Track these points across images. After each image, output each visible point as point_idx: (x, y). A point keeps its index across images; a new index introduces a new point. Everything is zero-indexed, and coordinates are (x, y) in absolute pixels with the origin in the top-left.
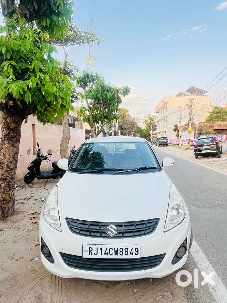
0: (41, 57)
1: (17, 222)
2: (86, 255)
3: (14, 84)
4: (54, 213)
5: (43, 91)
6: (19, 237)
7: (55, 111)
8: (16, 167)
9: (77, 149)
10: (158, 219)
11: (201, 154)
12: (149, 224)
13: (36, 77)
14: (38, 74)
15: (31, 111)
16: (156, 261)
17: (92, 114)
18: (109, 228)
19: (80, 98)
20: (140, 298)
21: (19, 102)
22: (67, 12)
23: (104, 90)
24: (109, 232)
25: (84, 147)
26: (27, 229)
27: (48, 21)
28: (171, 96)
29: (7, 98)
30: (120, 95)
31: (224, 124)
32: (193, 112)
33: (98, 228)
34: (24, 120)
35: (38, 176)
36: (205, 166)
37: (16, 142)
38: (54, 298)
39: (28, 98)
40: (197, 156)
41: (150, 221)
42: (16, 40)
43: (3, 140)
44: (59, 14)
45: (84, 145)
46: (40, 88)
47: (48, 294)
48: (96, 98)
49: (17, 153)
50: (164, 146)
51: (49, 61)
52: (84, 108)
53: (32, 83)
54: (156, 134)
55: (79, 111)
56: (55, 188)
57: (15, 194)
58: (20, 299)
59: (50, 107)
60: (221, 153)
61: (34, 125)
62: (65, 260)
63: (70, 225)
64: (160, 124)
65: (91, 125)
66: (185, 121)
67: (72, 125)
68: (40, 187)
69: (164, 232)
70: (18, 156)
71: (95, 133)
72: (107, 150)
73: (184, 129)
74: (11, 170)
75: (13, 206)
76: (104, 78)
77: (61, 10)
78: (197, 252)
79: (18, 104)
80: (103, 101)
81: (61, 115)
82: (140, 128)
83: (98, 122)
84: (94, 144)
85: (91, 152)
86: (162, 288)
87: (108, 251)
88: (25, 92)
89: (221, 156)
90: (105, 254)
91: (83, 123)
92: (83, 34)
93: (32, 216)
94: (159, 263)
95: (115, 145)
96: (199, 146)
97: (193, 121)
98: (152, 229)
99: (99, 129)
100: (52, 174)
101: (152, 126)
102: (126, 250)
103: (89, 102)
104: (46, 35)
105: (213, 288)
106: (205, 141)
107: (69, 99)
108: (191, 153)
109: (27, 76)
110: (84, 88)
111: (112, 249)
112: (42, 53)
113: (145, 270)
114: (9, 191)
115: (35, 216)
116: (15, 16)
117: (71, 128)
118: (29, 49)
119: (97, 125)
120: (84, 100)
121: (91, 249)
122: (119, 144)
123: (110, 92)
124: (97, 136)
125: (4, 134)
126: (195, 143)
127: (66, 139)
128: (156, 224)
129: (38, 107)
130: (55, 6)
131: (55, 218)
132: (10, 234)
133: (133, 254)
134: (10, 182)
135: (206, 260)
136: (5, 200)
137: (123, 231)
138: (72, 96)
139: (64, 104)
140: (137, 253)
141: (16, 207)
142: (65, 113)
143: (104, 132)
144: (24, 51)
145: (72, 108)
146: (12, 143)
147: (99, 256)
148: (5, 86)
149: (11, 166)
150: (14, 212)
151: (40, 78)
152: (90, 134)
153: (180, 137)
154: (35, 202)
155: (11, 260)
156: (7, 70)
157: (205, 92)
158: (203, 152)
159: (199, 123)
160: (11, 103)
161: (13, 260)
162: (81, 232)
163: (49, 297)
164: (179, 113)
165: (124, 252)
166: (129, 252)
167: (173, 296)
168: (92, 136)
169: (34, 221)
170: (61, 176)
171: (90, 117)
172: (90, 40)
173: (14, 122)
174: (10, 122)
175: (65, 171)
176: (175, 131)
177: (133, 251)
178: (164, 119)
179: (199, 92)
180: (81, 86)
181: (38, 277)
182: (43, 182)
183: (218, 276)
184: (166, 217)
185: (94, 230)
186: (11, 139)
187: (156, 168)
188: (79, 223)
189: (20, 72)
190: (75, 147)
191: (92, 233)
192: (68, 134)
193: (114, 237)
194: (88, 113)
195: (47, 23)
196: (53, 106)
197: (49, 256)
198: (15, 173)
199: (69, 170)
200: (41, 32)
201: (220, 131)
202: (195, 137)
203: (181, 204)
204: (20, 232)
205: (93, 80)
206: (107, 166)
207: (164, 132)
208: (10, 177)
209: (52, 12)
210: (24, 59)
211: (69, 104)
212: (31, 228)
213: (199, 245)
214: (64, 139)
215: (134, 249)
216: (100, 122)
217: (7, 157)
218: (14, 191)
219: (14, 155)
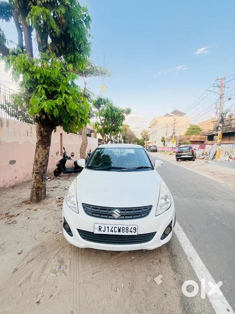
0: (67, 83)
1: (47, 204)
2: (97, 232)
3: (46, 102)
4: (74, 199)
5: (67, 108)
6: (49, 215)
7: (76, 123)
8: (47, 165)
9: (92, 152)
10: (152, 206)
11: (181, 159)
12: (145, 210)
13: (62, 97)
14: (64, 95)
15: (58, 123)
16: (148, 237)
17: (103, 128)
18: (114, 212)
19: (95, 115)
20: (136, 264)
21: (49, 116)
22: (86, 50)
23: (113, 111)
24: (114, 215)
25: (97, 151)
26: (55, 209)
27: (72, 56)
28: (160, 116)
29: (41, 113)
30: (124, 114)
31: (197, 137)
32: (176, 128)
33: (106, 211)
34: (54, 130)
35: (64, 171)
36: (183, 167)
37: (47, 146)
38: (72, 262)
39: (56, 113)
40: (178, 160)
41: (145, 208)
42: (48, 69)
43: (38, 144)
44: (80, 52)
45: (97, 149)
46: (66, 106)
47: (68, 259)
48: (106, 116)
49: (48, 154)
50: (154, 152)
51: (72, 86)
52: (98, 123)
53: (59, 101)
54: (149, 143)
55: (94, 125)
56: (75, 180)
57: (46, 184)
58: (47, 262)
59: (72, 120)
60: (195, 158)
61: (61, 134)
62: (81, 235)
63: (85, 209)
64: (152, 136)
65: (103, 136)
66: (170, 135)
67: (89, 135)
68: (65, 179)
69: (156, 216)
70: (49, 156)
71: (106, 141)
72: (114, 154)
73: (169, 140)
74: (43, 166)
75: (45, 192)
76: (112, 101)
77: (82, 48)
78: (178, 230)
79: (49, 118)
80: (111, 118)
81: (81, 126)
82: (138, 139)
83: (107, 134)
84: (105, 149)
85: (102, 155)
86: (152, 256)
87: (113, 229)
88: (54, 108)
89: (195, 160)
90: (111, 231)
91: (97, 134)
92: (98, 69)
93: (58, 200)
94: (151, 238)
95: (120, 150)
96: (179, 152)
97: (175, 135)
98: (146, 213)
99: (108, 138)
100: (74, 169)
101: (146, 138)
102: (127, 229)
103: (102, 119)
104: (71, 66)
105: (191, 258)
106: (184, 149)
107: (87, 115)
108: (174, 157)
109: (56, 97)
110: (98, 108)
111: (116, 228)
112: (67, 79)
113: (140, 243)
114: (42, 181)
115: (61, 200)
116: (47, 51)
117: (88, 137)
118: (58, 76)
119: (107, 135)
120: (98, 117)
121: (100, 228)
122: (122, 149)
123: (117, 112)
124: (107, 143)
125: (38, 140)
126: (176, 150)
127: (84, 145)
128: (150, 209)
129: (64, 120)
130: (78, 45)
131: (74, 202)
132: (42, 213)
133: (132, 232)
134: (43, 175)
135: (185, 236)
136: (39, 188)
137: (125, 215)
138: (90, 114)
139: (83, 118)
140: (135, 231)
141: (47, 193)
142: (84, 125)
143: (112, 141)
144: (54, 78)
145: (89, 122)
146: (45, 146)
147: (106, 233)
148: (39, 103)
149: (44, 164)
150: (45, 197)
151: (65, 98)
152: (102, 142)
153: (166, 146)
154: (61, 190)
155: (42, 232)
156: (40, 92)
157: (185, 114)
158: (182, 157)
159: (180, 136)
160: (44, 117)
161: (43, 233)
162: (93, 214)
163: (69, 260)
164: (166, 128)
165: (125, 230)
166: (129, 230)
167: (161, 263)
168: (103, 143)
169: (60, 203)
170: (80, 171)
171: (102, 130)
172: (103, 73)
173: (46, 131)
174: (43, 131)
175: (83, 168)
176: (163, 141)
177: (132, 230)
178: (155, 132)
179: (180, 114)
180: (96, 107)
181: (61, 246)
182: (67, 175)
183: (195, 249)
184: (157, 205)
185: (103, 213)
186: (44, 143)
187: (150, 168)
188: (92, 208)
189: (51, 94)
190: (90, 151)
191: (101, 215)
192: (86, 141)
193: (118, 219)
194: (100, 127)
195: (71, 57)
196: (75, 120)
197: (69, 231)
198: (47, 169)
199: (85, 167)
200: (67, 63)
201: (195, 142)
202: (176, 146)
203: (168, 195)
204: (49, 211)
205: (105, 103)
206: (114, 165)
207: (155, 142)
208: (43, 171)
209: (75, 49)
210: (54, 84)
211: (87, 119)
212: (57, 209)
213: (180, 225)
214: (83, 145)
215: (133, 228)
216: (109, 134)
217: (41, 157)
218: (45, 182)
219: (46, 155)
